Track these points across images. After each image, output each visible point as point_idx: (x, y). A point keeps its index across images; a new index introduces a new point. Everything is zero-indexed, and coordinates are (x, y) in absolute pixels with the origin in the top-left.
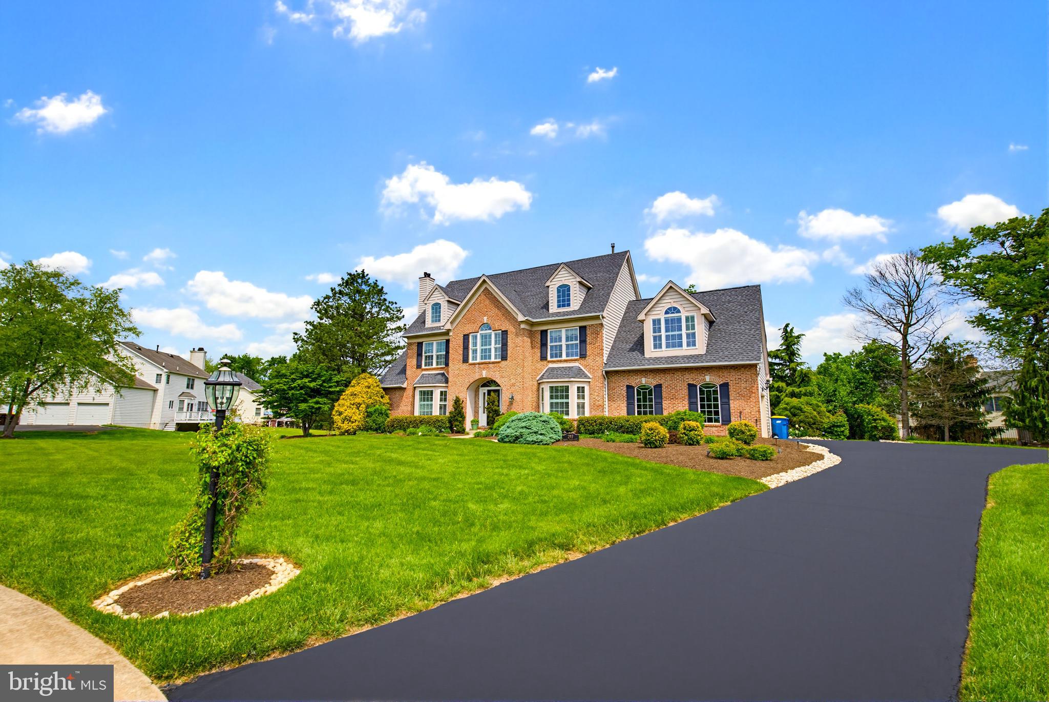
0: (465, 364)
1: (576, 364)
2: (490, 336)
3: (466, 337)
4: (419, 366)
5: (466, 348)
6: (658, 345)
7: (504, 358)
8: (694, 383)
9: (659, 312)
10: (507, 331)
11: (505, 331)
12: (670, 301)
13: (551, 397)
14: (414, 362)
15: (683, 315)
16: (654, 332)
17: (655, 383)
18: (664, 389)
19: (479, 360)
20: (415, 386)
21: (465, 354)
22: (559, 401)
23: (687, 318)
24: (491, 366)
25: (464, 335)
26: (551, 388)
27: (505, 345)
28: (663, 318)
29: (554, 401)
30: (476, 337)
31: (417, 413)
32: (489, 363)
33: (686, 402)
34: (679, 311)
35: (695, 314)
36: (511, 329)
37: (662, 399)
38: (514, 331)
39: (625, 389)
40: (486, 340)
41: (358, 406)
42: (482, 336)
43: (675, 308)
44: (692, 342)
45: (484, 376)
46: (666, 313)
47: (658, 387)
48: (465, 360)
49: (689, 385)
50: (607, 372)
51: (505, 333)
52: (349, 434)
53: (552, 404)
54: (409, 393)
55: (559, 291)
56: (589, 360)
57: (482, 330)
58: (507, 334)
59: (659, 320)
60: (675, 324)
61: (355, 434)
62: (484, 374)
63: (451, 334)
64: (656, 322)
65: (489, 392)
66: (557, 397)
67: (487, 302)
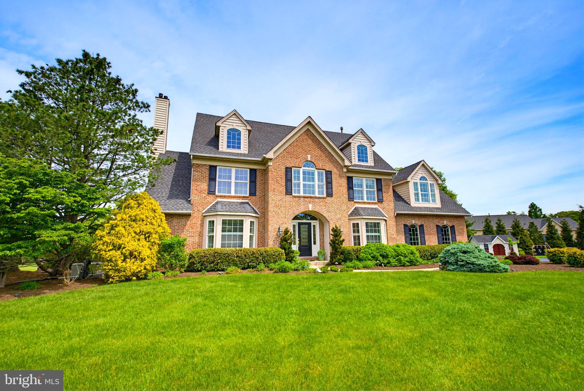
0: (288, 196)
1: (376, 206)
2: (313, 174)
3: (288, 170)
4: (211, 192)
5: (288, 180)
6: (417, 200)
7: (330, 194)
8: (439, 224)
9: (416, 178)
10: (331, 172)
11: (329, 171)
12: (421, 172)
13: (367, 231)
14: (204, 186)
15: (429, 182)
16: (415, 191)
17: (419, 224)
18: (425, 228)
19: (302, 194)
20: (204, 215)
21: (289, 186)
22: (374, 234)
23: (431, 184)
24: (317, 200)
25: (287, 168)
26: (367, 224)
27: (329, 183)
28: (419, 182)
29: (370, 234)
30: (299, 173)
31: (218, 244)
32: (316, 198)
33: (436, 237)
34: (426, 180)
35: (434, 183)
36: (335, 171)
37: (424, 234)
38: (338, 172)
39: (403, 227)
40: (308, 176)
41: (147, 236)
42: (304, 173)
43: (424, 177)
44: (434, 201)
45: (310, 209)
46: (420, 179)
47: (421, 226)
48: (288, 192)
49: (437, 225)
50: (398, 214)
51: (329, 174)
52: (139, 279)
53: (368, 236)
54: (195, 220)
55: (358, 149)
56: (385, 204)
57: (305, 166)
58: (331, 174)
59: (417, 183)
60: (424, 187)
61: (145, 278)
62: (311, 207)
63: (270, 163)
64: (415, 184)
65: (300, 224)
66: (371, 231)
67: (310, 142)
